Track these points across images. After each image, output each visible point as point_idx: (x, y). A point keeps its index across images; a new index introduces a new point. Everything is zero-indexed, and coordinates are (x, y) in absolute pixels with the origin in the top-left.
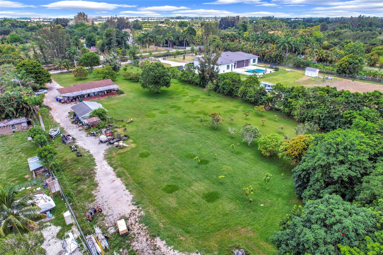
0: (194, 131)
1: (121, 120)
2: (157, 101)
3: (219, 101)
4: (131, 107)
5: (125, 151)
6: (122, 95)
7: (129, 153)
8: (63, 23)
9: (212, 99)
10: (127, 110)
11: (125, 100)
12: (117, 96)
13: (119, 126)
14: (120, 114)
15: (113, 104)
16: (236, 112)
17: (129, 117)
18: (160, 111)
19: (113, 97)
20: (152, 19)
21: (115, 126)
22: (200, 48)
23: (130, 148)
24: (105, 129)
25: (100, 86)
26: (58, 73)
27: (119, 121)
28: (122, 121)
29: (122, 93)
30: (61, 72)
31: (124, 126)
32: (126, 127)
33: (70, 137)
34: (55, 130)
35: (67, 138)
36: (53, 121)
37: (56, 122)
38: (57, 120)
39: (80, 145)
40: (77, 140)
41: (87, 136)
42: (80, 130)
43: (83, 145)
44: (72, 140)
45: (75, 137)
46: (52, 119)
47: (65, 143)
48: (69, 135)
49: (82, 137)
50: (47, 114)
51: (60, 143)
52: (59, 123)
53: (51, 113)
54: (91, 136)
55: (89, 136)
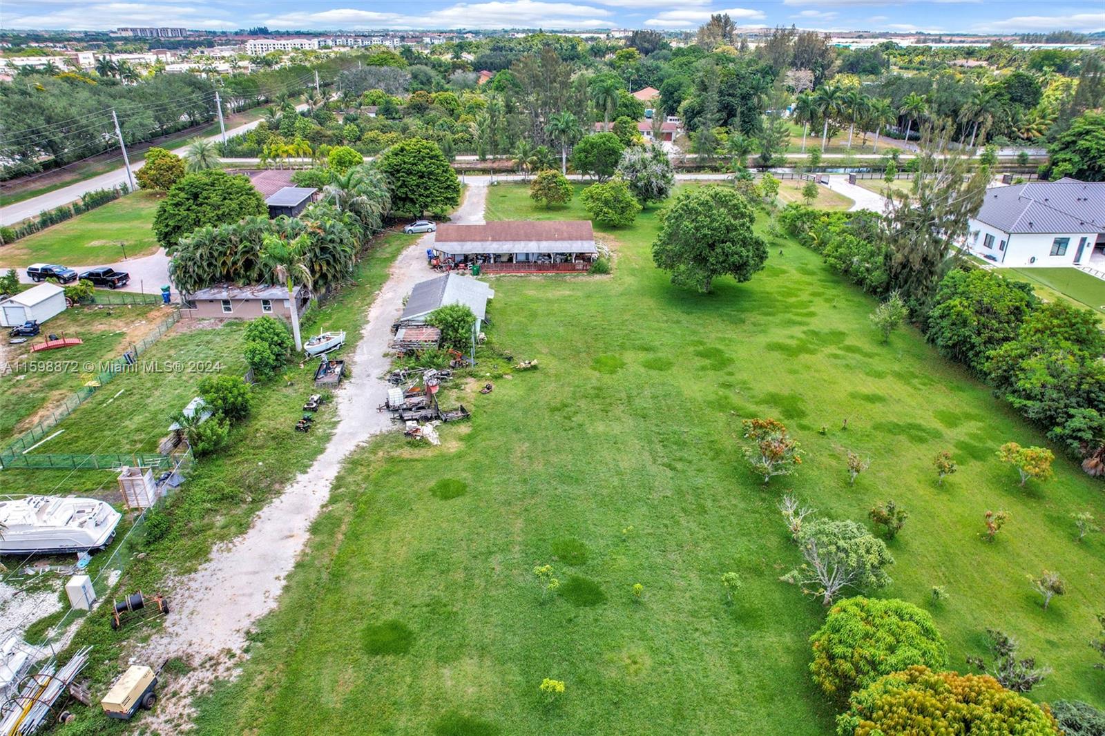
0: (679, 466)
1: (511, 354)
2: (678, 322)
3: (899, 375)
5: (416, 456)
6: (597, 277)
7: (420, 465)
8: (646, 45)
9: (883, 361)
11: (593, 293)
12: (584, 278)
13: (483, 374)
15: (546, 300)
16: (922, 440)
18: (651, 356)
19: (569, 277)
20: (955, 39)
21: (474, 368)
22: (1021, 156)
23: (436, 452)
24: (434, 371)
25: (547, 239)
26: (516, 183)
27: (501, 355)
28: (510, 359)
29: (602, 270)
30: (523, 180)
31: (497, 377)
33: (338, 369)
34: (328, 339)
35: (330, 368)
36: (364, 311)
37: (366, 316)
38: (374, 312)
39: (340, 400)
40: (353, 380)
41: (381, 378)
42: (386, 355)
43: (346, 401)
44: (336, 379)
45: (355, 370)
46: (369, 305)
47: (315, 379)
48: (341, 362)
49: (369, 376)
50: (375, 288)
51: (312, 376)
52: (368, 322)
53: (384, 289)
54: (389, 381)
55: (388, 377)
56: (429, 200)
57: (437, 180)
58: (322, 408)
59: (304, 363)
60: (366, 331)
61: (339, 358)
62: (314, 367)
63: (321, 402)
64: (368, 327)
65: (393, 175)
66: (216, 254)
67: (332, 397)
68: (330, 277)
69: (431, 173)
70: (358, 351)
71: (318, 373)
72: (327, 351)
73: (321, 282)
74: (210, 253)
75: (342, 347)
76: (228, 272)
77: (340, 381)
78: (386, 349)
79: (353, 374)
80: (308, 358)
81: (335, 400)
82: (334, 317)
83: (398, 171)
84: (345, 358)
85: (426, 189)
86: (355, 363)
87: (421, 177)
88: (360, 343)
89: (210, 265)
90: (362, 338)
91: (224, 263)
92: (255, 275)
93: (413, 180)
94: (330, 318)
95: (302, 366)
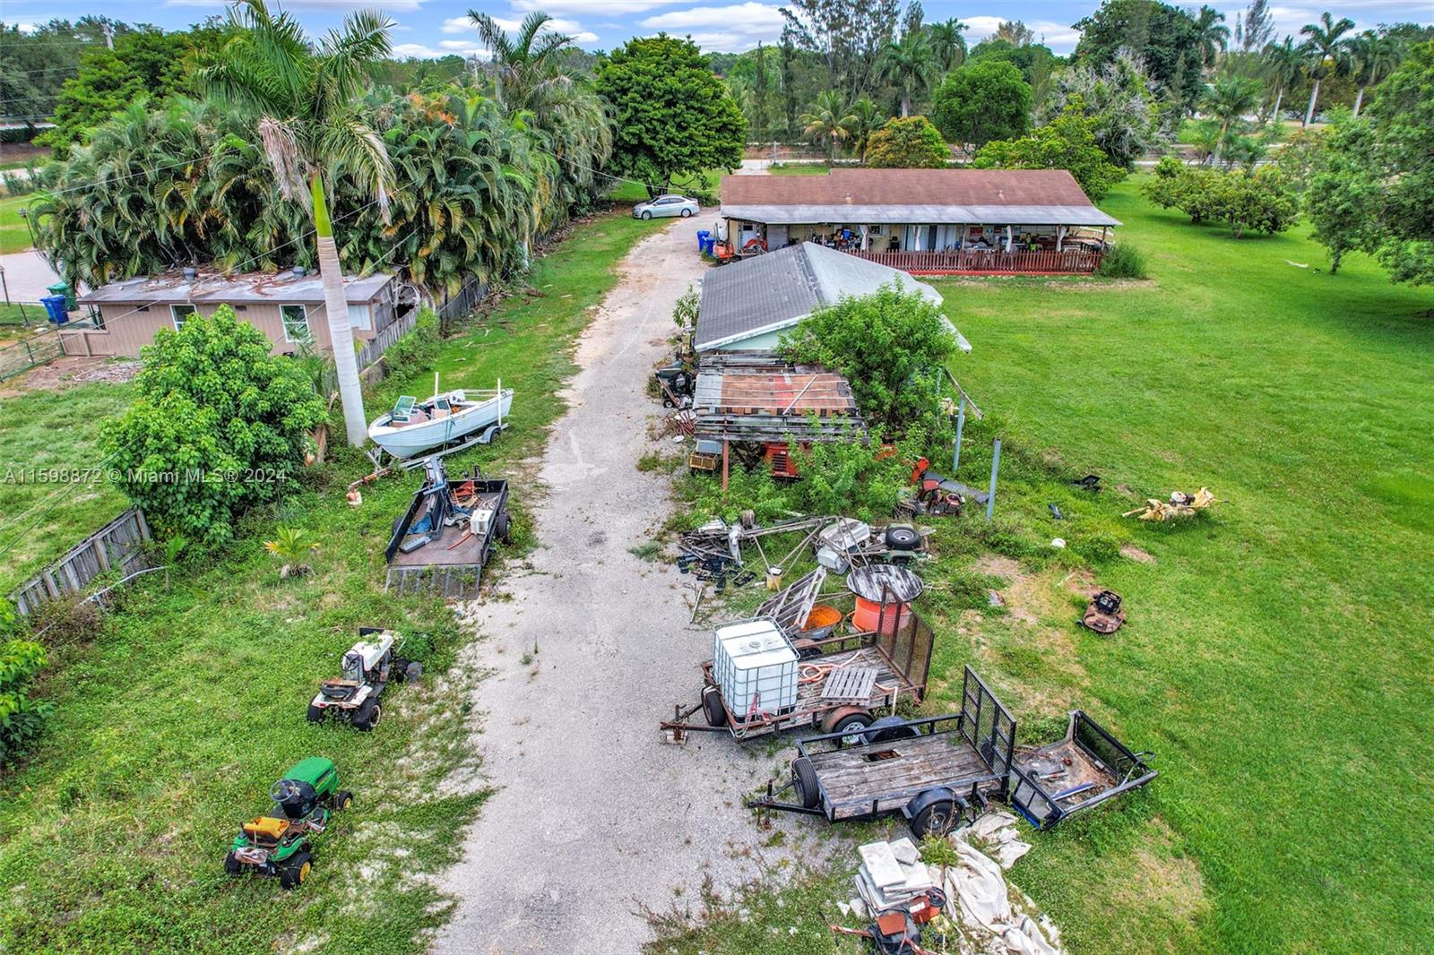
1: (1078, 469)
4: (1195, 376)
6: (1123, 285)
10: (1148, 395)
11: (1143, 317)
12: (1088, 285)
13: (1037, 542)
14: (1075, 413)
15: (1040, 328)
17: (1168, 457)
19: (1053, 283)
21: (990, 516)
24: (863, 531)
26: (816, 166)
27: (1052, 470)
28: (1090, 484)
31: (1101, 555)
32: (1120, 582)
33: (482, 516)
34: (457, 408)
35: (451, 511)
36: (563, 345)
37: (571, 356)
38: (589, 348)
39: (485, 656)
40: (538, 558)
41: (646, 553)
42: (647, 465)
43: (511, 661)
44: (473, 553)
45: (548, 518)
46: (576, 332)
47: (391, 553)
48: (496, 486)
49: (598, 540)
50: (586, 300)
51: (382, 540)
52: (577, 370)
53: (607, 303)
54: (683, 564)
55: (673, 550)
56: (686, 150)
57: (701, 111)
58: (401, 703)
59: (366, 486)
60: (573, 392)
61: (489, 473)
62: (396, 501)
63: (397, 668)
64: (580, 382)
65: (614, 100)
66: (150, 173)
67: (454, 640)
68: (471, 249)
69: (691, 95)
70: (553, 450)
71: (404, 531)
72: (451, 448)
73: (447, 264)
74: (135, 170)
75: (499, 435)
76: (189, 224)
77: (489, 561)
78: (640, 445)
79: (539, 535)
80: (379, 471)
81: (465, 653)
82: (482, 358)
83: (624, 91)
84: (510, 474)
85: (680, 128)
86: (544, 490)
87: (670, 104)
88: (557, 425)
89: (137, 205)
90: (563, 410)
91: (175, 201)
92: (263, 238)
93: (655, 110)
94: (471, 361)
95: (357, 499)
